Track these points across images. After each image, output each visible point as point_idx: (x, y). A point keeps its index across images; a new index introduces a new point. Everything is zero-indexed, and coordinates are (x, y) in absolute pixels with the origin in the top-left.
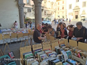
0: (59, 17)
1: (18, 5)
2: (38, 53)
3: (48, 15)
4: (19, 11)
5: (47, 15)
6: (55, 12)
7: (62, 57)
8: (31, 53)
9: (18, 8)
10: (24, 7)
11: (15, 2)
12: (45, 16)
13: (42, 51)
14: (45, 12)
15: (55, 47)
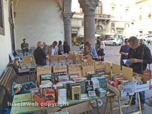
0: (141, 32)
1: (63, 16)
2: (59, 77)
3: (119, 30)
4: (64, 24)
5: (115, 30)
6: (133, 23)
7: (89, 84)
8: (50, 76)
9: (62, 20)
10: (72, 18)
11: (59, 11)
12: (113, 31)
13: (65, 74)
14: (113, 25)
15: (88, 73)
